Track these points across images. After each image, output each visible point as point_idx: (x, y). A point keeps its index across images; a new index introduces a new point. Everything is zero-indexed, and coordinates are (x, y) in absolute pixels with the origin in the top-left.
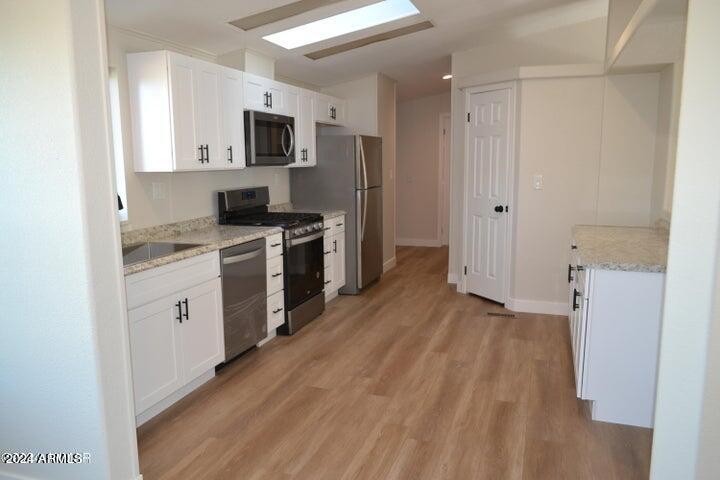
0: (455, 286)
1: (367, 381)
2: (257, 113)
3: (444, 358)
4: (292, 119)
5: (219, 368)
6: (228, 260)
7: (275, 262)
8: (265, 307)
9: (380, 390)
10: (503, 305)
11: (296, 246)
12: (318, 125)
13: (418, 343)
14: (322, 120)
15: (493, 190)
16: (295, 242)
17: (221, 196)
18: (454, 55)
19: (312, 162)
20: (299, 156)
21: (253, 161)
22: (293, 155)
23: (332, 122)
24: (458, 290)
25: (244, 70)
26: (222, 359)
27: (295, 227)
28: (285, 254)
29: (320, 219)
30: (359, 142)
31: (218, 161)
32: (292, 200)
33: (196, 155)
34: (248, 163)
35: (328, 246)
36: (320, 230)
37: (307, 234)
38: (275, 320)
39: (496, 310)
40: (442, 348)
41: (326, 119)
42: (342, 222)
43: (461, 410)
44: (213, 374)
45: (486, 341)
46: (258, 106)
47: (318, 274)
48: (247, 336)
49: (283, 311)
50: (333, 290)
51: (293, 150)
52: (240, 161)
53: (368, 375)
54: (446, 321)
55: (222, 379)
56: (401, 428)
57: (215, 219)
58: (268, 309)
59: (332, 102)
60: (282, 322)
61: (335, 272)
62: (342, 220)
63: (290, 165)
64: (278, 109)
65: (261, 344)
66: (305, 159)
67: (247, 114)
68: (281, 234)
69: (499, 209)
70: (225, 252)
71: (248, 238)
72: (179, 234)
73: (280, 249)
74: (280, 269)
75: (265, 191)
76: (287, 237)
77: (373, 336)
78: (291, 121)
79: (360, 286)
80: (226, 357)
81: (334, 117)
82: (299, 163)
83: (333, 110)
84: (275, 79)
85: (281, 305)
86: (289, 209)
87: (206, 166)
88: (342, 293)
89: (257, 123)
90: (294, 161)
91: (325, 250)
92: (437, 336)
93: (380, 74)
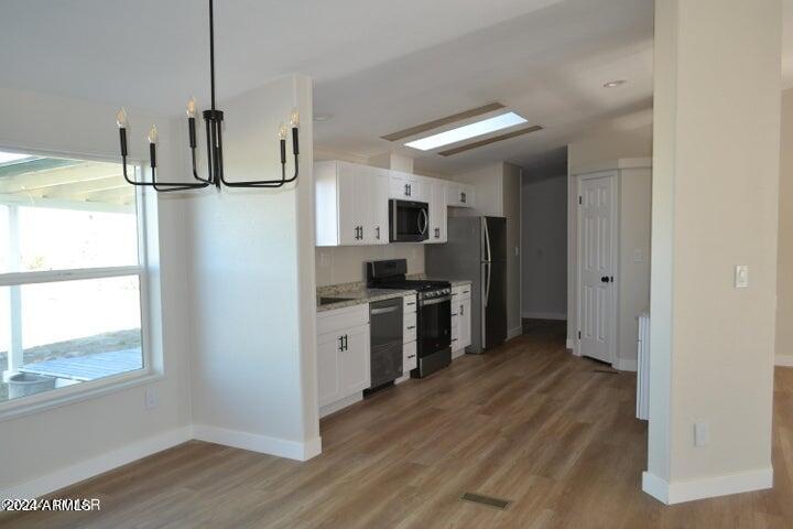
0: (571, 350)
1: (479, 407)
2: (398, 201)
3: (544, 396)
4: (427, 205)
5: (366, 393)
6: (375, 311)
7: (410, 317)
8: (401, 352)
9: (487, 412)
10: (610, 365)
11: (426, 306)
12: (450, 208)
13: (525, 387)
14: (453, 204)
15: (601, 263)
16: (426, 302)
17: (369, 265)
18: (570, 146)
19: (443, 238)
20: (432, 234)
21: (395, 238)
22: (427, 232)
23: (462, 204)
24: (574, 353)
25: (389, 168)
26: (368, 385)
27: (428, 290)
28: (418, 312)
29: (449, 286)
30: (484, 222)
31: (369, 238)
32: (427, 272)
33: (354, 233)
34: (391, 240)
35: (455, 309)
36: (447, 294)
37: (436, 297)
38: (409, 364)
39: (604, 368)
40: (545, 391)
41: (456, 202)
42: (469, 290)
43: (546, 425)
44: (361, 398)
45: (585, 388)
46: (400, 195)
47: (446, 332)
48: (387, 372)
49: (415, 358)
50: (459, 347)
51: (427, 229)
52: (385, 238)
53: (480, 404)
54: (555, 374)
55: (368, 401)
56: (498, 432)
57: (364, 284)
58: (404, 353)
59: (461, 188)
60: (415, 366)
61: (462, 332)
62: (468, 288)
63: (426, 242)
64: (415, 197)
65: (398, 381)
66: (437, 237)
67: (391, 202)
68: (415, 296)
69: (605, 279)
70: (373, 305)
71: (390, 296)
72: (338, 293)
73: (414, 307)
74: (414, 323)
75: (403, 262)
76: (420, 298)
77: (488, 382)
78: (425, 206)
79: (484, 347)
80: (372, 384)
81: (463, 201)
82: (432, 239)
83: (463, 195)
84: (414, 173)
85: (414, 352)
86: (423, 278)
87: (360, 242)
88: (468, 351)
89: (398, 208)
90: (427, 238)
91: (453, 312)
92: (543, 383)
93: (505, 163)
